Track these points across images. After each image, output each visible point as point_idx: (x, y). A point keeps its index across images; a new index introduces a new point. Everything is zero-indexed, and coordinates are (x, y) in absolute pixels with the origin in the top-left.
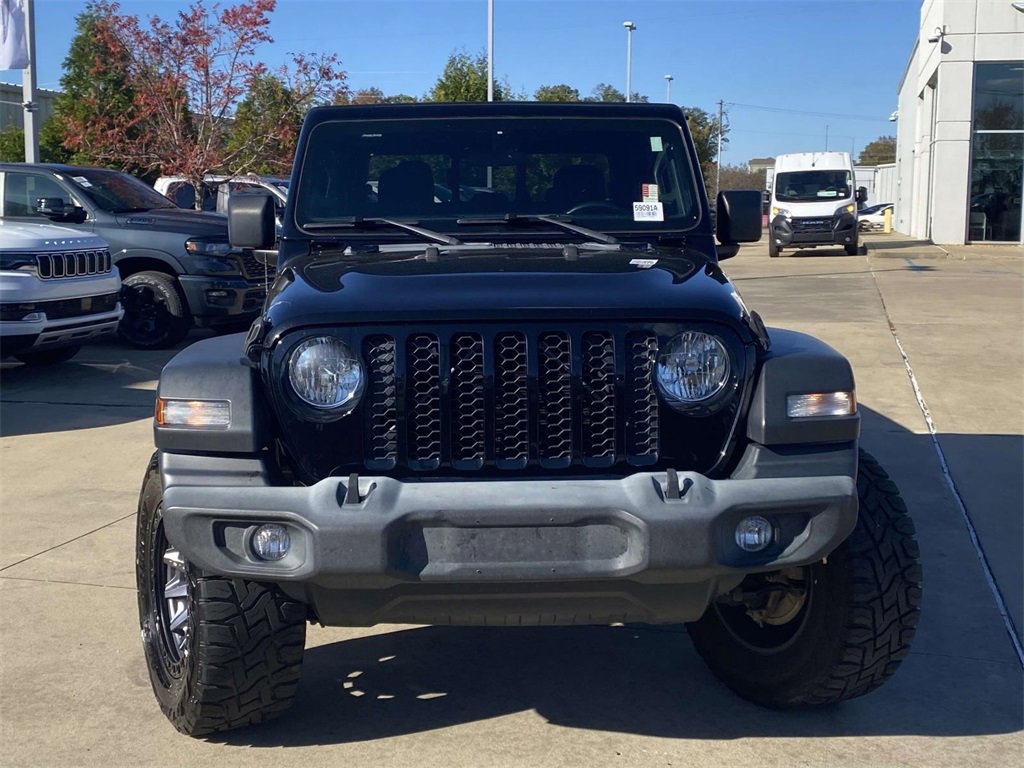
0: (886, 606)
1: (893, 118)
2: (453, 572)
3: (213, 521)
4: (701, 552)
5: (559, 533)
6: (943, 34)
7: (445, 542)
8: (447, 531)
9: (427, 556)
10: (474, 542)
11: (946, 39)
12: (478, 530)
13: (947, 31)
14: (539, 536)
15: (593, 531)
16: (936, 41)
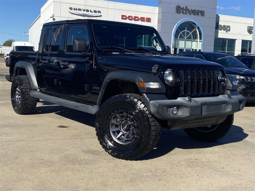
1: (28, 35)
2: (206, 114)
3: (167, 107)
5: (220, 106)
6: (53, 16)
7: (205, 109)
9: (202, 112)
11: (54, 17)
12: (210, 106)
13: (54, 15)
14: (217, 107)
15: (223, 105)
16: (52, 17)
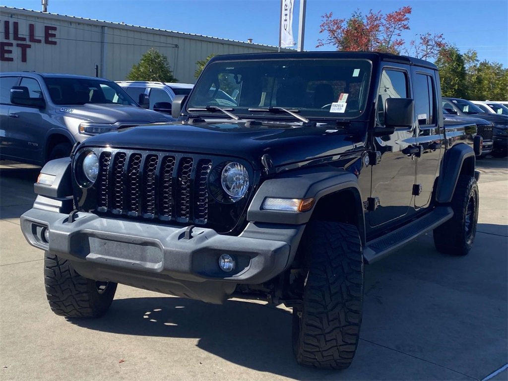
0: (331, 319)
2: (97, 258)
3: (32, 223)
4: (186, 266)
5: (136, 248)
7: (96, 244)
8: (97, 239)
9: (90, 250)
10: (105, 246)
12: (107, 241)
14: (129, 247)
15: (150, 248)
